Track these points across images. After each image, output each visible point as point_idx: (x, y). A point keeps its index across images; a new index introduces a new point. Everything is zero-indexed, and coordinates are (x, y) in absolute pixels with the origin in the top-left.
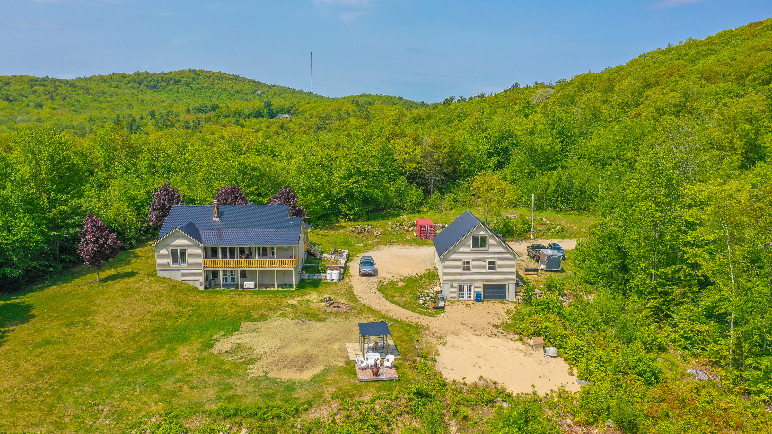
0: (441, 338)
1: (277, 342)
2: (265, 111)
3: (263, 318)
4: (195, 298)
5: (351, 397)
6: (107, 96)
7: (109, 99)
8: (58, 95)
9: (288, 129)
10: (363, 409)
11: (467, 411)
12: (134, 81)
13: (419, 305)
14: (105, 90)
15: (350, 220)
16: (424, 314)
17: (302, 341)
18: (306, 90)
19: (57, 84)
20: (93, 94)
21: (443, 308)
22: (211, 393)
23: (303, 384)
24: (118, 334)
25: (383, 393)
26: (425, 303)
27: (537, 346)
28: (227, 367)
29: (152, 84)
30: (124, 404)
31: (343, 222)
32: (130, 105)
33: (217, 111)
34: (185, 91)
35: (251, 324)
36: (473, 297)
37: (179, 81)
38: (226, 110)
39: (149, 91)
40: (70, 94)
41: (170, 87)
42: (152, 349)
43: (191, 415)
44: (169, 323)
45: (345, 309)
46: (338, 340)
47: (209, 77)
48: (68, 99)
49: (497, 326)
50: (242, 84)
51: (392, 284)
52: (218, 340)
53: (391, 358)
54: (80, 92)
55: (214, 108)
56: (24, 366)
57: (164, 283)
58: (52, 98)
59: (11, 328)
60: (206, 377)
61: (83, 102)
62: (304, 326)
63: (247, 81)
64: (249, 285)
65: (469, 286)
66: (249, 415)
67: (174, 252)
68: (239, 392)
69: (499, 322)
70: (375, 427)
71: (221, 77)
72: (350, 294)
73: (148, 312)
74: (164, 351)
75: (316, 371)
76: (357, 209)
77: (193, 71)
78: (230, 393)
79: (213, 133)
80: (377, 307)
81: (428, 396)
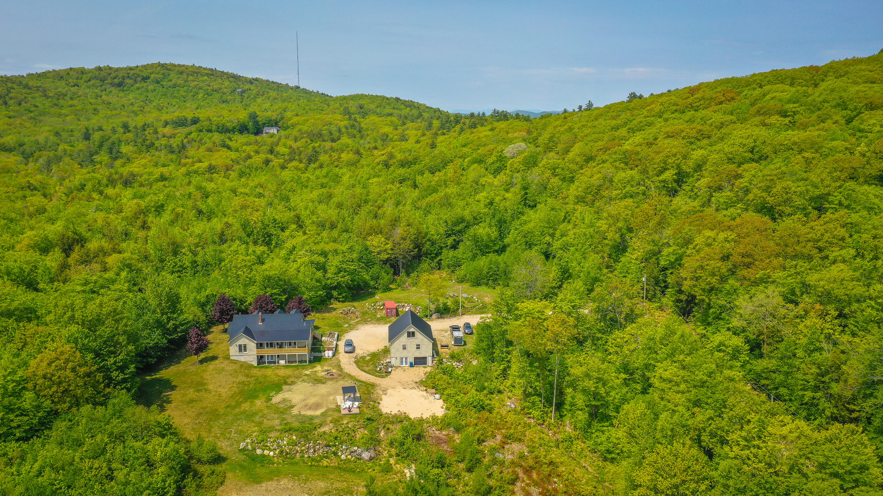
0: (385, 391)
1: (302, 397)
2: (251, 123)
3: (293, 383)
4: (255, 372)
5: (338, 421)
6: (67, 98)
7: (71, 102)
8: (11, 98)
9: (278, 153)
10: (343, 426)
11: (390, 426)
12: (95, 78)
13: (376, 371)
14: (64, 91)
15: (339, 301)
16: (379, 377)
17: (315, 396)
18: (292, 84)
19: (10, 85)
20: (51, 97)
21: (390, 372)
22: (277, 422)
23: (317, 417)
24: (224, 395)
25: (352, 420)
26: (380, 370)
27: (432, 394)
28: (281, 410)
29: (116, 81)
30: (240, 428)
31: (335, 304)
32: (95, 110)
33: (198, 125)
34: (155, 90)
35: (287, 387)
36: (408, 365)
37: (148, 78)
38: (208, 123)
39: (114, 90)
40: (25, 98)
41: (138, 85)
42: (242, 402)
43: (271, 431)
44: (246, 388)
45: (336, 376)
46: (332, 395)
47: (181, 73)
48: (23, 104)
49: (416, 383)
50: (220, 81)
51: (363, 358)
52: (273, 396)
53: (357, 404)
54: (36, 95)
55: (195, 121)
56: (189, 413)
57: (236, 363)
58: (6, 103)
59: (169, 393)
60: (273, 415)
61: (41, 107)
62: (315, 387)
63: (225, 76)
64: (282, 362)
65: (406, 358)
66: (295, 430)
67: (240, 346)
68: (289, 421)
69: (418, 380)
70: (349, 434)
71: (196, 73)
72: (339, 367)
73: (234, 382)
74: (248, 403)
75: (323, 410)
76: (344, 295)
77: (163, 66)
78: (285, 422)
79: (200, 161)
80: (353, 374)
81: (373, 420)
